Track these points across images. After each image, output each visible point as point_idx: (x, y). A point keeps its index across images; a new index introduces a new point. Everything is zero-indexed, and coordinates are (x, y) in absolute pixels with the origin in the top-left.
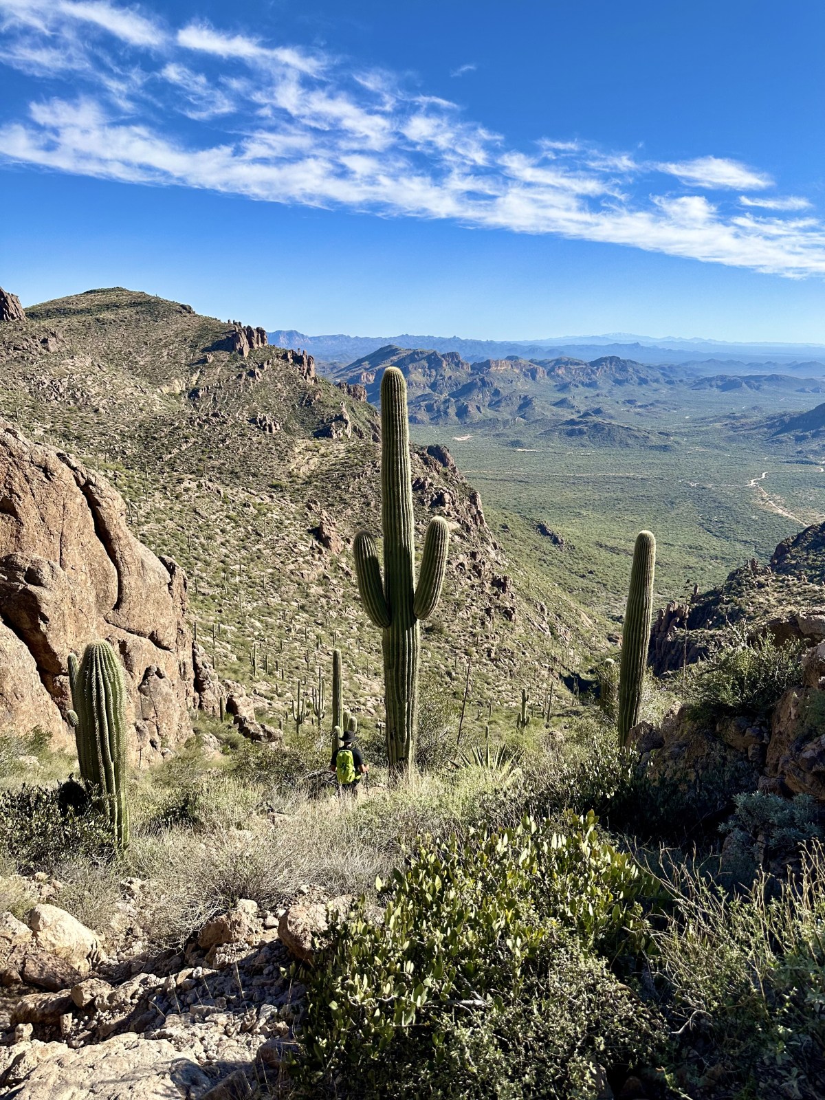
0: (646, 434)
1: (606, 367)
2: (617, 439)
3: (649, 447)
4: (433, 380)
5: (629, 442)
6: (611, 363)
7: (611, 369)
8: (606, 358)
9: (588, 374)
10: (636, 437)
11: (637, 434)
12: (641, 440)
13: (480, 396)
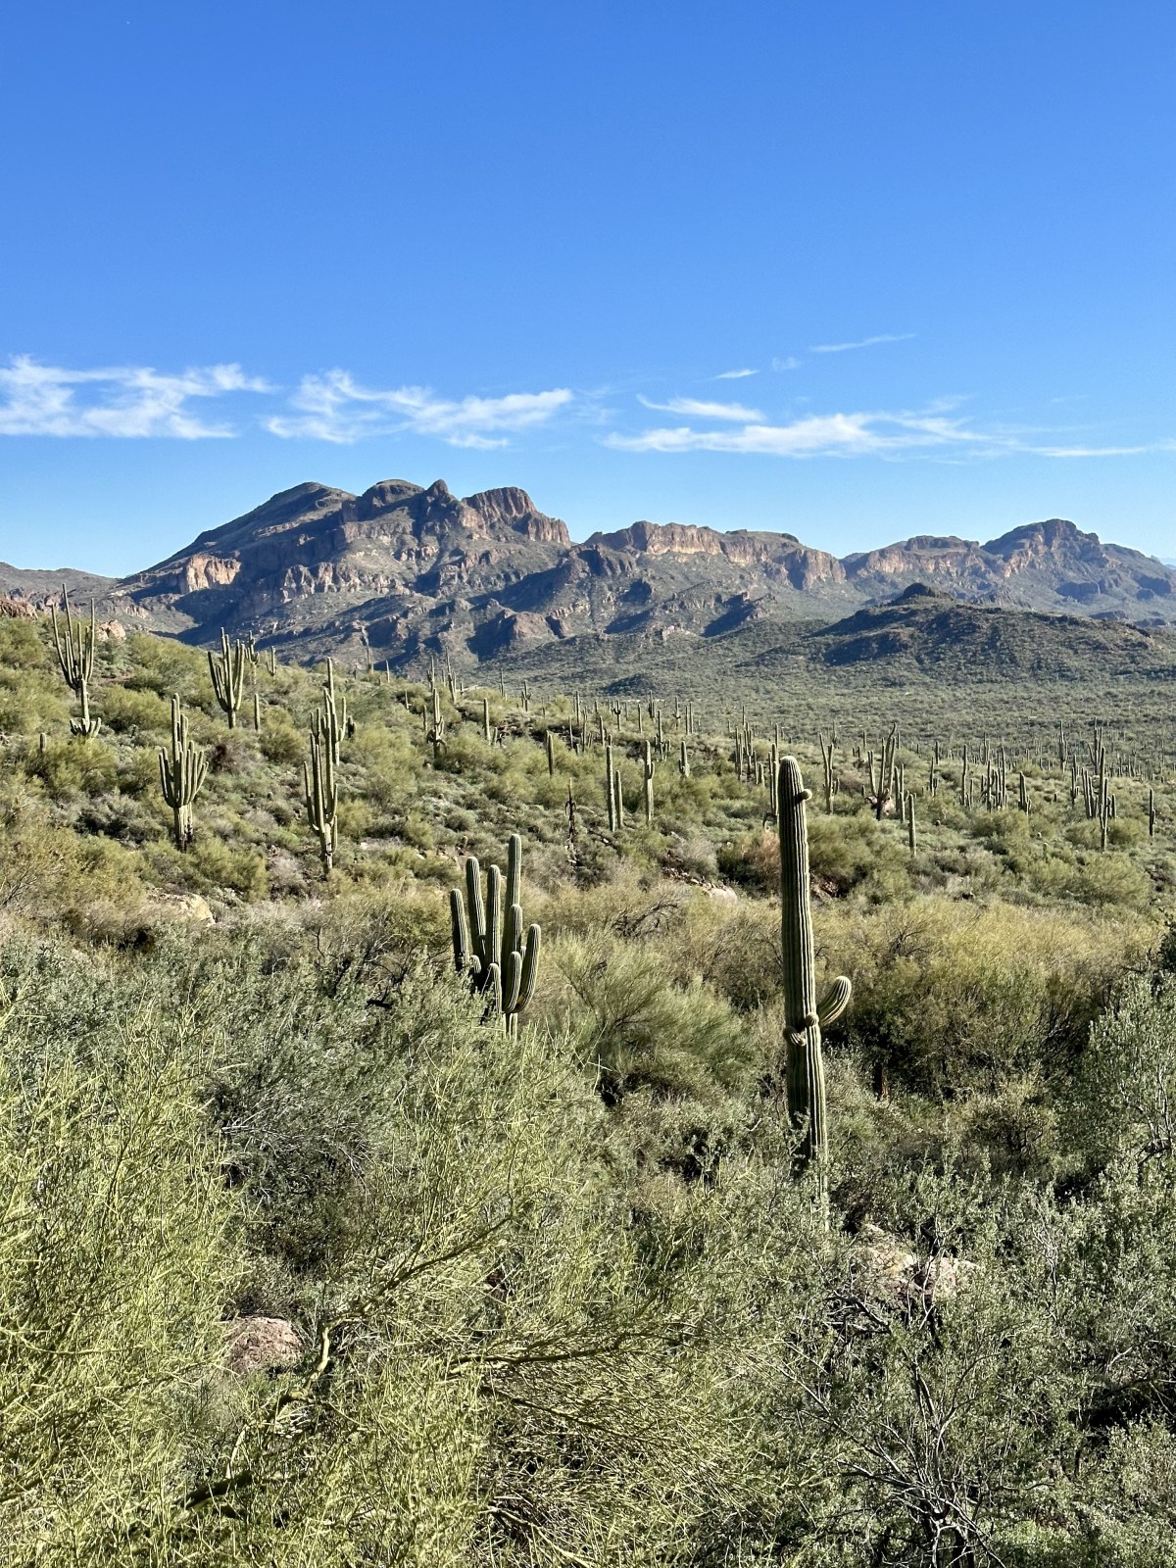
0: (1137, 637)
1: (1034, 552)
2: (1026, 656)
3: (1148, 673)
4: (427, 568)
5: (1072, 662)
6: (1048, 542)
7: (1049, 556)
8: (1033, 528)
9: (976, 572)
10: (1098, 647)
11: (1099, 636)
12: (1117, 657)
13: (584, 605)
